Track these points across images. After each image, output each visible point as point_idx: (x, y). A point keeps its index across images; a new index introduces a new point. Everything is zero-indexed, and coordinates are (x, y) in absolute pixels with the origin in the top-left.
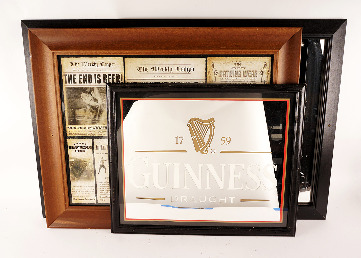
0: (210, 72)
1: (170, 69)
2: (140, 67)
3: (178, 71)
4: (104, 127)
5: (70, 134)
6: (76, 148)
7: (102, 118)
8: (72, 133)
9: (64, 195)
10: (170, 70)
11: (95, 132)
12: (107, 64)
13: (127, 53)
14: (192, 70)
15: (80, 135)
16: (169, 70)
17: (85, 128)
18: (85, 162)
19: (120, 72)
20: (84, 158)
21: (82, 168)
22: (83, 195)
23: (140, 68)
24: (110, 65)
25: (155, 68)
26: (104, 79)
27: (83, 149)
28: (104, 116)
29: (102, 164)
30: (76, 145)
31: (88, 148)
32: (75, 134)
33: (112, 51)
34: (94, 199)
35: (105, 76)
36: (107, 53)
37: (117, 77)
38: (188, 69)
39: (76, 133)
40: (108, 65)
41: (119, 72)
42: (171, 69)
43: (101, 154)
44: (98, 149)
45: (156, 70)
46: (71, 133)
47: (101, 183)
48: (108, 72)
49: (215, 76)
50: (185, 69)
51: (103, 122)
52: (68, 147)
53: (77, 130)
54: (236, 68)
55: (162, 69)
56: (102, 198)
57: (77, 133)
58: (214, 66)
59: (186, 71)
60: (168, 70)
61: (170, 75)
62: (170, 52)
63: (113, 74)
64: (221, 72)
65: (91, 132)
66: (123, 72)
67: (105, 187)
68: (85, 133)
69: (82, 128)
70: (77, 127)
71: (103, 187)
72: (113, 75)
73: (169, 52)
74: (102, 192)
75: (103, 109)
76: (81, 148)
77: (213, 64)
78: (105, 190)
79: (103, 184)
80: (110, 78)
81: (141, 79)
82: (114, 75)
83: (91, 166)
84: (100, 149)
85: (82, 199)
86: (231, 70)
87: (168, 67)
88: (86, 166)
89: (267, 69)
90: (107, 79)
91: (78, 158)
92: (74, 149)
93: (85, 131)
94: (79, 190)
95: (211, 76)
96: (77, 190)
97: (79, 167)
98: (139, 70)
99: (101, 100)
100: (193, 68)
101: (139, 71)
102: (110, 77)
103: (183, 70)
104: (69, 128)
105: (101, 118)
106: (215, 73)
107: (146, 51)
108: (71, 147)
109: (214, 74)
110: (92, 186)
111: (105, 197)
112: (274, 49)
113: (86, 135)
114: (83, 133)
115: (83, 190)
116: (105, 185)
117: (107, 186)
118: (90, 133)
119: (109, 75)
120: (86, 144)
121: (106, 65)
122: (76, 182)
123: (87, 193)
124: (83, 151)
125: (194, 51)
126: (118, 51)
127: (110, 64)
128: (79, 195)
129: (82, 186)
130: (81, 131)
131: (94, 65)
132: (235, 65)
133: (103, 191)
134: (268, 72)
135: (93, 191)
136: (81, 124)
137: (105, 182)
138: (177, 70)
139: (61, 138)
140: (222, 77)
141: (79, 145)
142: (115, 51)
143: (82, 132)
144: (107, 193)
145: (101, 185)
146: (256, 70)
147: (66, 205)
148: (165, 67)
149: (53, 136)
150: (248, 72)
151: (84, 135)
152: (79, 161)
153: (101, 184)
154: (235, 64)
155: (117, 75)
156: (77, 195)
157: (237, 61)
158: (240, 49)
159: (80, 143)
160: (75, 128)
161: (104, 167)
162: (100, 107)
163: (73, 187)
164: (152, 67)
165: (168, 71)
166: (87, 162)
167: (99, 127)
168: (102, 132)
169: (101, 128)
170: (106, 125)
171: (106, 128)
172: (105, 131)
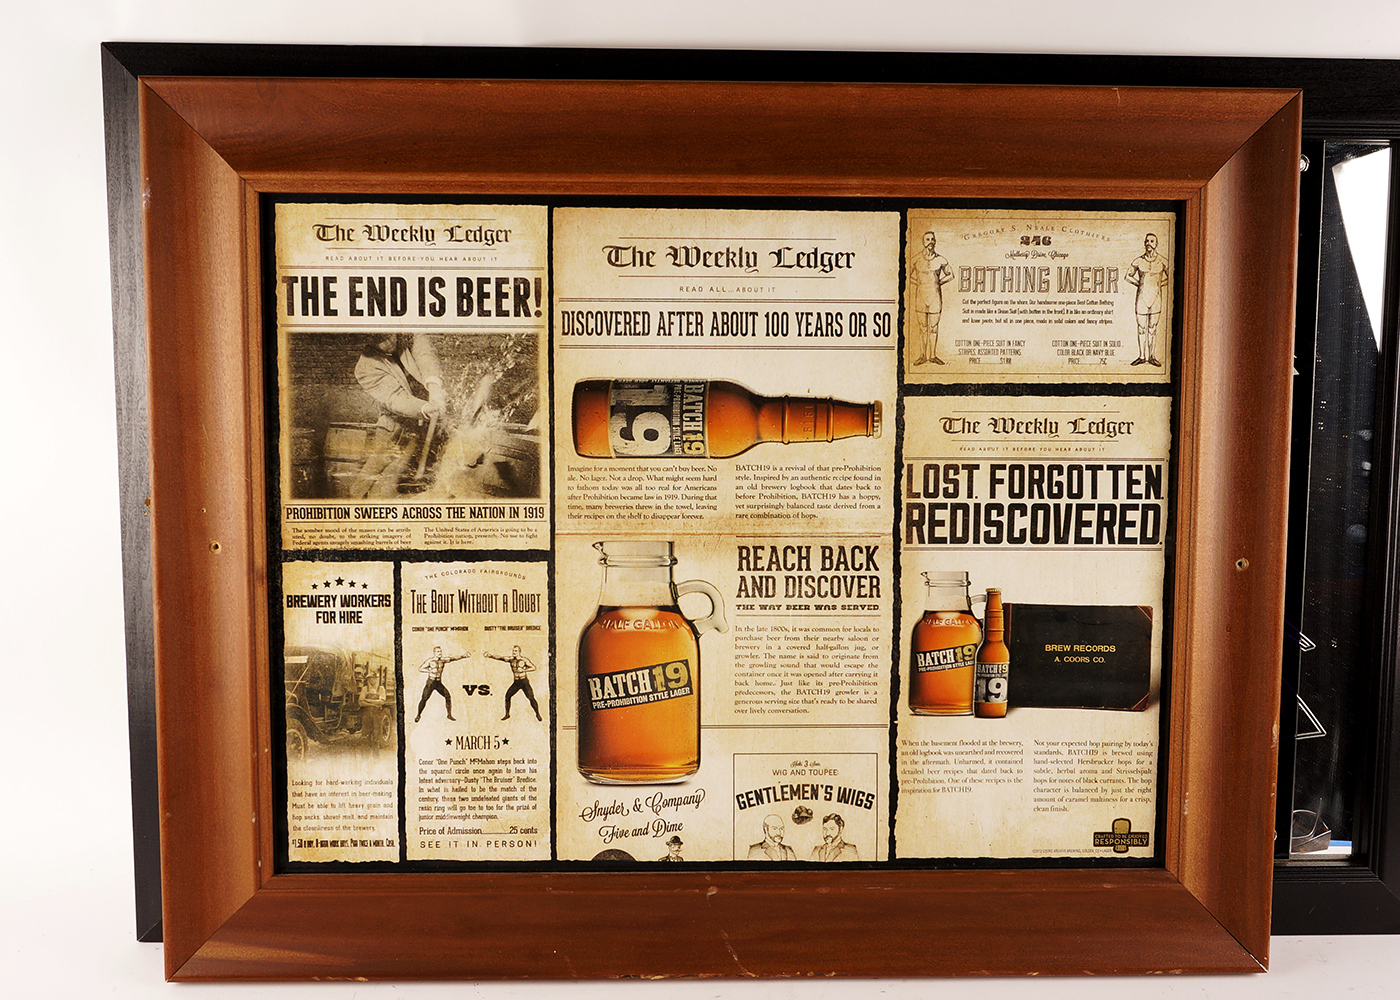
0: (918, 272)
1: (748, 257)
2: (617, 249)
3: (784, 266)
4: (449, 508)
5: (298, 540)
6: (322, 604)
7: (442, 469)
8: (307, 535)
9: (254, 820)
10: (748, 262)
11: (408, 530)
12: (478, 233)
13: (567, 188)
14: (843, 261)
15: (341, 544)
16: (744, 263)
17: (366, 514)
18: (358, 670)
19: (532, 269)
20: (354, 649)
21: (341, 698)
22: (341, 822)
23: (617, 252)
24: (489, 238)
25: (683, 251)
26: (461, 296)
27: (351, 609)
28: (454, 459)
29: (433, 676)
30: (322, 591)
31: (375, 603)
32: (320, 540)
33: (501, 179)
34: (391, 843)
35: (465, 285)
36: (481, 187)
37: (517, 289)
38: (826, 257)
39: (322, 537)
40: (478, 239)
41: (528, 269)
42: (752, 257)
43: (431, 629)
44: (420, 606)
45: (687, 263)
46: (300, 534)
47: (424, 767)
48: (479, 268)
49: (940, 290)
50: (812, 256)
51: (448, 488)
52: (285, 601)
53: (329, 524)
54: (1027, 256)
55: (713, 256)
56: (427, 838)
57: (327, 534)
58: (933, 246)
59: (816, 266)
60: (737, 263)
61: (747, 283)
62: (750, 184)
63: (502, 275)
64: (965, 270)
65: (391, 534)
66: (543, 268)
67: (442, 785)
68: (365, 534)
69: (352, 513)
70: (330, 509)
71: (436, 786)
72: (500, 282)
73: (744, 184)
74: (429, 809)
75: (450, 427)
76: (342, 606)
77: (930, 236)
78: (444, 798)
79: (433, 772)
80: (488, 295)
81: (623, 300)
82: (506, 281)
83: (384, 684)
84: (428, 608)
85: (334, 844)
86: (1008, 263)
87: (741, 249)
88: (361, 685)
89: (1157, 261)
90: (474, 296)
91: (325, 647)
92: (309, 606)
93: (364, 526)
94: (321, 800)
95: (922, 288)
96: (313, 800)
97: (331, 693)
98: (613, 260)
99: (443, 387)
100: (848, 255)
101: (613, 264)
102: (487, 288)
103: (803, 262)
104: (295, 512)
105: (438, 469)
106: (938, 275)
107: (650, 179)
108: (296, 601)
109: (933, 279)
110: (381, 782)
111: (442, 832)
112: (1185, 177)
113: (368, 547)
114: (353, 534)
115: (340, 799)
116: (443, 776)
117: (454, 781)
118: (387, 537)
119: (483, 281)
120: (365, 586)
121: (471, 237)
122: (309, 761)
123: (361, 812)
124: (353, 618)
125: (854, 182)
126: (528, 179)
127: (489, 233)
128: (323, 823)
129: (336, 783)
130: (349, 526)
131: (418, 235)
132: (1026, 241)
133: (432, 804)
134: (1161, 274)
135: (389, 801)
137: (445, 762)
138: (779, 262)
139: (256, 556)
140: (971, 296)
141: (335, 590)
142: (515, 179)
143: (351, 530)
144: (453, 813)
145: (428, 776)
146: (1113, 266)
147: (258, 871)
148: (728, 250)
149: (217, 547)
150: (1079, 271)
151: (357, 547)
152: (332, 665)
153: (425, 772)
154: (1022, 238)
155: (515, 279)
156: (313, 823)
157: (1033, 228)
158: (1045, 175)
159: (340, 582)
160: (320, 513)
161: (443, 691)
162: (439, 421)
163: (297, 784)
164: (671, 247)
165: (741, 265)
166: (367, 667)
167: (429, 507)
168: (441, 533)
169: (436, 513)
170: (459, 501)
171: (458, 513)
172: (454, 525)
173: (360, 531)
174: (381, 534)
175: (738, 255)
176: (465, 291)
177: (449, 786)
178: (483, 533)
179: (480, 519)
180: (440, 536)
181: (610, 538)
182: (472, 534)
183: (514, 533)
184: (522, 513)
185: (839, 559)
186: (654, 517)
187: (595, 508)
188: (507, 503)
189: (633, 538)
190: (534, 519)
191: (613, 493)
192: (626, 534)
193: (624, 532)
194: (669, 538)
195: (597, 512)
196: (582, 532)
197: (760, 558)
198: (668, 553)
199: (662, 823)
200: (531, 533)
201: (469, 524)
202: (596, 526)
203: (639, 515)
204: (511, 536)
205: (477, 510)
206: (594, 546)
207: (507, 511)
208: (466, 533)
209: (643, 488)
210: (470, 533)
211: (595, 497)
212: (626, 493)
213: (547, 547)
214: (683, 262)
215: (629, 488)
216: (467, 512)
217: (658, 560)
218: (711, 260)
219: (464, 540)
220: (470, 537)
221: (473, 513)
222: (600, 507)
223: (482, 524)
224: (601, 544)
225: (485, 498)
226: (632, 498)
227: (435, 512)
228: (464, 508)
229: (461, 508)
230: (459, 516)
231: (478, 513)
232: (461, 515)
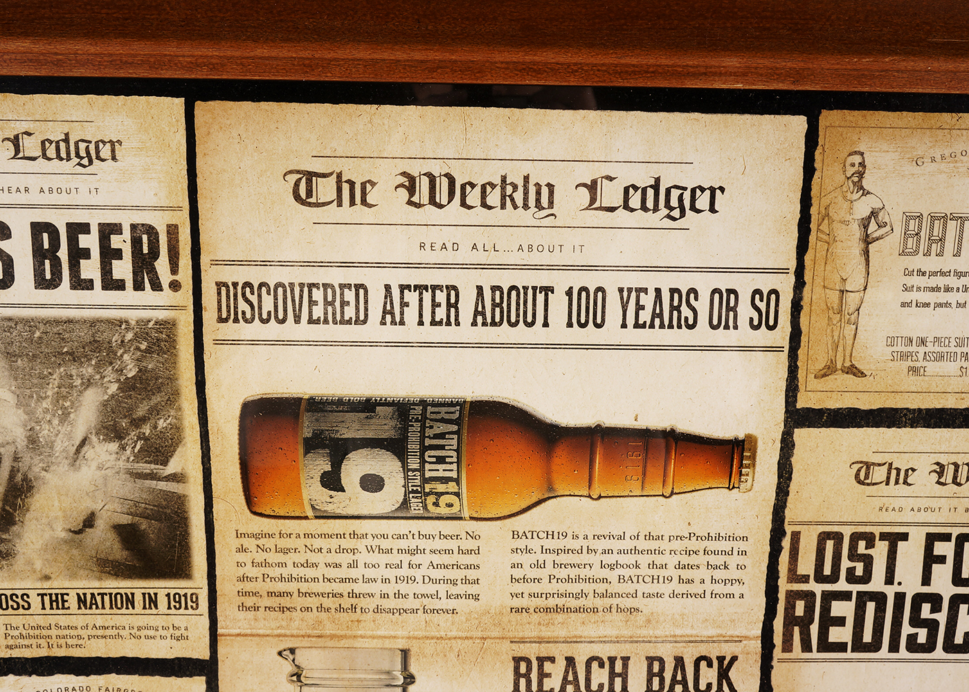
0: (831, 221)
1: (538, 193)
2: (310, 175)
3: (601, 208)
4: (42, 595)
7: (26, 535)
10: (538, 200)
12: (62, 145)
13: (213, 67)
14: (703, 201)
16: (532, 202)
19: (162, 209)
23: (309, 182)
24: (83, 154)
25: (425, 180)
26: (39, 254)
28: (44, 520)
33: (92, 50)
35: (45, 236)
36: (58, 63)
37: (136, 243)
38: (675, 194)
40: (63, 155)
41: (155, 208)
42: (545, 191)
45: (432, 201)
48: (69, 207)
49: (866, 253)
50: (650, 192)
51: (38, 565)
55: (478, 190)
58: (861, 175)
59: (656, 209)
60: (520, 202)
61: (536, 237)
62: (546, 64)
63: (110, 218)
64: (911, 218)
66: (180, 208)
72: (107, 231)
73: (535, 63)
75: (36, 469)
77: (857, 159)
80: (86, 254)
81: (321, 264)
82: (116, 229)
87: (526, 179)
90: (63, 254)
95: (838, 249)
98: (303, 194)
99: (19, 405)
100: (713, 190)
101: (303, 202)
102: (85, 241)
103: (635, 201)
105: (19, 536)
106: (866, 227)
107: (362, 53)
109: (857, 231)
119: (77, 229)
121: (51, 152)
125: (732, 62)
126: (142, 49)
127: (82, 146)
138: (593, 200)
140: (919, 262)
142: (116, 48)
148: (504, 179)
155: (134, 227)
162: (16, 459)
164: (404, 174)
165: (526, 207)
167: (9, 593)
168: (31, 633)
169: (22, 603)
170: (58, 584)
171: (58, 601)
172: (52, 620)
175: (521, 189)
176: (46, 246)
178: (100, 632)
179: (94, 611)
180: (30, 637)
181: (306, 642)
182: (84, 633)
183: (152, 633)
184: (162, 601)
185: (674, 676)
186: (378, 610)
187: (281, 595)
188: (138, 587)
189: (343, 643)
190: (182, 611)
191: (310, 572)
192: (332, 637)
193: (328, 632)
194: (402, 644)
195: (285, 602)
196: (261, 632)
197: (549, 675)
198: (399, 667)
200: (178, 633)
201: (76, 618)
202: (284, 623)
203: (354, 608)
204: (147, 637)
205: (89, 597)
206: (280, 654)
207: (138, 599)
208: (73, 632)
209: (361, 564)
210: (80, 632)
211: (282, 579)
212: (332, 573)
213: (205, 654)
214: (425, 200)
215: (337, 566)
216: (72, 601)
217: (383, 677)
218: (474, 197)
219: (70, 642)
220: (79, 637)
221: (81, 601)
222: (290, 594)
223: (97, 618)
224: (292, 651)
225: (100, 579)
226: (342, 581)
227: (19, 600)
228: (68, 594)
229: (62, 595)
230: (60, 607)
231: (91, 602)
232: (63, 605)
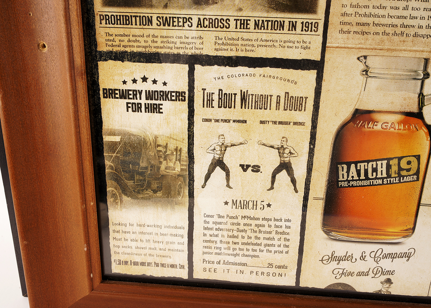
4: (236, 20)
5: (110, 43)
6: (131, 97)
8: (117, 39)
9: (86, 249)
11: (201, 38)
15: (145, 47)
17: (166, 22)
18: (159, 149)
20: (156, 133)
21: (146, 168)
22: (148, 251)
27: (154, 102)
29: (217, 157)
30: (130, 86)
31: (173, 98)
32: (127, 44)
34: (182, 267)
39: (129, 41)
43: (217, 121)
44: (209, 102)
46: (111, 38)
47: (208, 219)
51: (237, 2)
52: (101, 92)
53: (135, 30)
56: (208, 266)
57: (134, 39)
65: (186, 40)
67: (220, 233)
68: (165, 40)
69: (155, 21)
70: (136, 17)
71: (216, 233)
74: (210, 248)
76: (147, 99)
78: (221, 241)
79: (214, 223)
83: (180, 160)
84: (215, 104)
85: (143, 264)
88: (162, 160)
91: (134, 130)
92: (121, 98)
93: (165, 33)
94: (134, 236)
96: (128, 236)
97: (139, 164)
104: (107, 19)
108: (110, 93)
110: (176, 227)
111: (219, 263)
113: (167, 51)
114: (155, 39)
115: (147, 237)
116: (221, 226)
117: (229, 230)
118: (183, 43)
120: (165, 84)
122: (124, 210)
123: (161, 246)
124: (156, 109)
128: (134, 251)
129: (144, 225)
130: (151, 32)
133: (213, 245)
135: (181, 240)
136: (151, 6)
137: (223, 217)
139: (75, 56)
141: (140, 86)
143: (154, 36)
144: (227, 251)
145: (210, 225)
147: (91, 280)
149: (44, 46)
151: (159, 50)
152: (139, 143)
153: (208, 223)
156: (128, 250)
159: (145, 79)
160: (127, 20)
161: (224, 168)
163: (116, 224)
166: (166, 147)
167: (219, 18)
168: (228, 42)
169: (225, 24)
170: (245, 14)
171: (244, 24)
172: (240, 35)
173: (162, 37)
174: (178, 41)
177: (225, 233)
178: (264, 43)
179: (262, 31)
180: (227, 44)
181: (373, 53)
182: (256, 43)
183: (291, 45)
184: (299, 27)
186: (416, 35)
187: (363, 24)
188: (286, 17)
189: (394, 54)
190: (309, 33)
191: (381, 12)
192: (388, 50)
193: (386, 47)
194: (425, 55)
195: (365, 29)
196: (350, 46)
198: (422, 68)
199: (380, 269)
200: (305, 45)
201: (253, 34)
202: (363, 41)
203: (402, 34)
204: (288, 47)
205: (261, 22)
206: (358, 59)
207: (286, 24)
208: (250, 43)
209: (410, 8)
210: (253, 43)
211: (365, 15)
212: (394, 13)
213: (318, 58)
215: (397, 8)
216: (252, 24)
217: (412, 74)
219: (248, 48)
220: (253, 46)
221: (256, 25)
222: (368, 24)
223: (263, 35)
224: (365, 57)
225: (268, 12)
226: (399, 17)
227: (224, 23)
228: (250, 20)
229: (247, 20)
230: (245, 27)
231: (261, 25)
232: (247, 26)
